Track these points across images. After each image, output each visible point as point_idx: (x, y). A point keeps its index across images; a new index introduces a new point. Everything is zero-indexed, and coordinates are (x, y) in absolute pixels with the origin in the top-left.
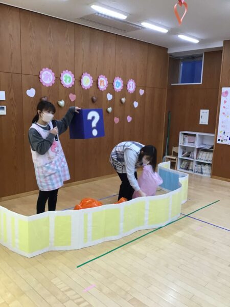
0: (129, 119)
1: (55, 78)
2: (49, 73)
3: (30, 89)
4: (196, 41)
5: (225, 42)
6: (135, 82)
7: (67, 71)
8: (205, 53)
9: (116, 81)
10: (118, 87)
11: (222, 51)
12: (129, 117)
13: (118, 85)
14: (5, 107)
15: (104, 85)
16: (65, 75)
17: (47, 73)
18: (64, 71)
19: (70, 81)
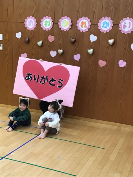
0: (122, 64)
2: (32, 20)
3: (18, 33)
7: (47, 17)
9: (104, 21)
10: (105, 27)
12: (121, 61)
13: (105, 26)
14: (2, 44)
15: (85, 27)
16: (45, 20)
18: (44, 18)
19: (49, 24)
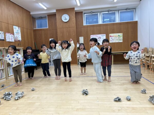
4: (45, 8)
5: (57, 10)
8: (48, 15)
11: (56, 15)
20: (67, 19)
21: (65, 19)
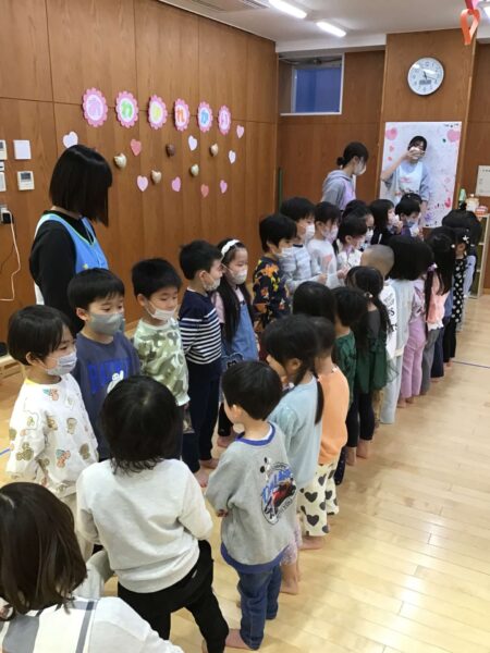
0: (224, 186)
1: (107, 110)
2: (98, 99)
3: (68, 134)
4: (341, 33)
5: (390, 37)
6: (230, 111)
7: (125, 92)
8: (346, 55)
9: (202, 110)
10: (205, 122)
11: (384, 52)
12: (222, 182)
13: (204, 119)
14: (31, 173)
15: (183, 120)
16: (122, 101)
17: (94, 100)
18: (120, 94)
19: (131, 113)
20: (429, 82)
21: (422, 82)
